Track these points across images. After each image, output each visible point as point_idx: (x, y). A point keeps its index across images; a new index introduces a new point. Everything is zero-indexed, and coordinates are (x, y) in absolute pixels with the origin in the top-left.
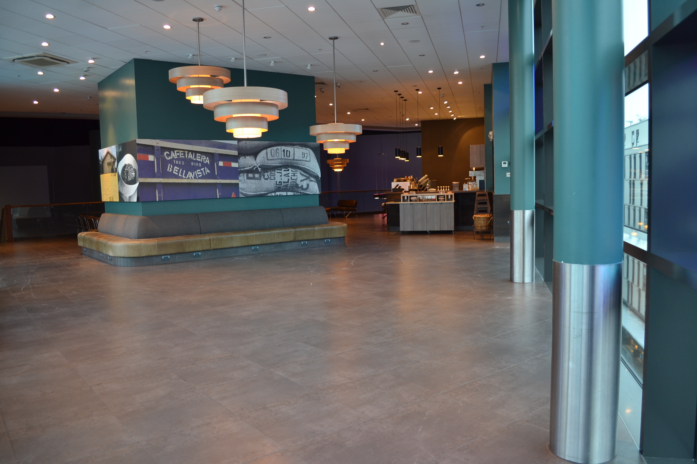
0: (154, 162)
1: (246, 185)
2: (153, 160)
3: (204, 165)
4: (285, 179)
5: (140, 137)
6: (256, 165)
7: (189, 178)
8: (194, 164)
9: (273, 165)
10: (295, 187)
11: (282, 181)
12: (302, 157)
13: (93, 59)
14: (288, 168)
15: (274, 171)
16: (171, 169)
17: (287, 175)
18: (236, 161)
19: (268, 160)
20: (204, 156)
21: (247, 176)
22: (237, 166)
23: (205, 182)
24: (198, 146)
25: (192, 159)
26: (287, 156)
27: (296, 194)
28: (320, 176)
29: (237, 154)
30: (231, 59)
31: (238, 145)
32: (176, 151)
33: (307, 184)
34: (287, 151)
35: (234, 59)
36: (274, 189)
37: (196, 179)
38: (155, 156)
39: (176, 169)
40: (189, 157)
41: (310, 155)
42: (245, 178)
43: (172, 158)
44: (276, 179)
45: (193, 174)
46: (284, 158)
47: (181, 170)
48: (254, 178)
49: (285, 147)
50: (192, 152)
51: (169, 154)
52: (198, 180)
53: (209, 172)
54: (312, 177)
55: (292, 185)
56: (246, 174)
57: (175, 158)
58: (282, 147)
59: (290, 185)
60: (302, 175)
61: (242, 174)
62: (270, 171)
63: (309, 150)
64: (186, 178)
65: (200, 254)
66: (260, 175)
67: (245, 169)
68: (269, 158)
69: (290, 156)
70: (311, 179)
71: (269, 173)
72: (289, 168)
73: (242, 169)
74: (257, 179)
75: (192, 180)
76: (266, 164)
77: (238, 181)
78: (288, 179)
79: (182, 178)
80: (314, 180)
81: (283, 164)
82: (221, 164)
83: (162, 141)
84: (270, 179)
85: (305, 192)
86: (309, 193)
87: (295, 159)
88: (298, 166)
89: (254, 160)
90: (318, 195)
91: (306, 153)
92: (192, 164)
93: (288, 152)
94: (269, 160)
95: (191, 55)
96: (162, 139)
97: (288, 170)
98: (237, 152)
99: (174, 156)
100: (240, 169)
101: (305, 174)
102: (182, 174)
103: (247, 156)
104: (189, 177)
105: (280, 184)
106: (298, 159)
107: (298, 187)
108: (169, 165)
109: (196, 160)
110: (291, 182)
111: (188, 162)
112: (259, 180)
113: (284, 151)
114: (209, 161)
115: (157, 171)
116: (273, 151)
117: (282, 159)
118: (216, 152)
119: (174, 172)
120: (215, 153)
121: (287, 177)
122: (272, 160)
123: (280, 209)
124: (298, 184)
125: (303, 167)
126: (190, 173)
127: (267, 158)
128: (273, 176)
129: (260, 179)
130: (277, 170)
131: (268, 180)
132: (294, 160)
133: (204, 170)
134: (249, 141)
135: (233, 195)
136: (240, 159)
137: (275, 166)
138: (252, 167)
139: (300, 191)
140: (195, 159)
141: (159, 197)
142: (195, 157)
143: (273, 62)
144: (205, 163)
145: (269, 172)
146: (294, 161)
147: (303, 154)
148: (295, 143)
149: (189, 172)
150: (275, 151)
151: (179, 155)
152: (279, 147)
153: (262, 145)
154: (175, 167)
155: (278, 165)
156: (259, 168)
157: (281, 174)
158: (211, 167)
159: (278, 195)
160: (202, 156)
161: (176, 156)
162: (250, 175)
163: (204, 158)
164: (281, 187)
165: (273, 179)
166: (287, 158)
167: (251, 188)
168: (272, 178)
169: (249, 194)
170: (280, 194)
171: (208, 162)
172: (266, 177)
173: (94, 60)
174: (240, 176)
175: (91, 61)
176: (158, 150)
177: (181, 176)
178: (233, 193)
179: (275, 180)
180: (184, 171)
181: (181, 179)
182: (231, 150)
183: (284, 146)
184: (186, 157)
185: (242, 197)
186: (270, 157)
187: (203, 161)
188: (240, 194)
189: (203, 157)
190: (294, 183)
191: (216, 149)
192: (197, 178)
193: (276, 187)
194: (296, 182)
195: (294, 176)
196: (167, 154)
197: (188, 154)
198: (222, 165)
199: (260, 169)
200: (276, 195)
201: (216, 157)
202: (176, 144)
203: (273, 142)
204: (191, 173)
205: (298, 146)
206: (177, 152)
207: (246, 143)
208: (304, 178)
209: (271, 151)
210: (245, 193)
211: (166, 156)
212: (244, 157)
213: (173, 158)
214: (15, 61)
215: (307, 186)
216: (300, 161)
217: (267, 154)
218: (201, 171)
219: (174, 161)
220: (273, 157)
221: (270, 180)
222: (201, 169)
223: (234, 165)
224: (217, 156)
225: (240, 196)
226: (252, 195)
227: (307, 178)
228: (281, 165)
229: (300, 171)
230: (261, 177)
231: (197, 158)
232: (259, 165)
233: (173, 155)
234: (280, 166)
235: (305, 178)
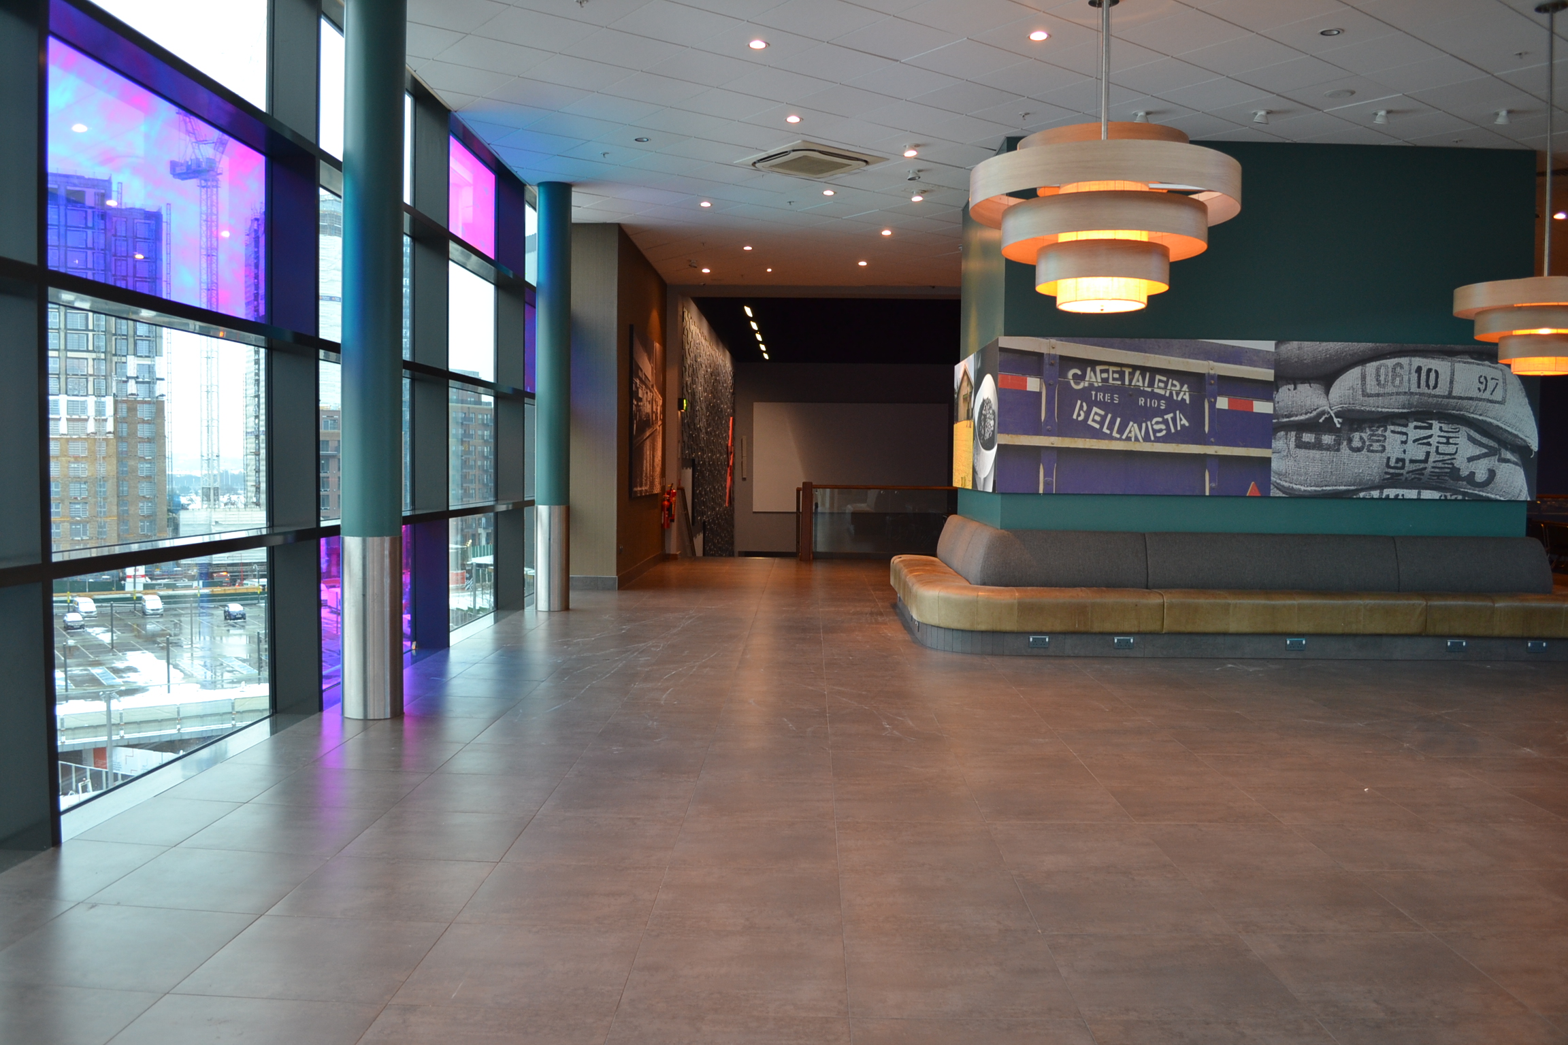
0: (1039, 394)
1: (1291, 463)
2: (1038, 391)
3: (1173, 406)
4: (1418, 452)
5: (1009, 332)
6: (1327, 408)
7: (1128, 439)
8: (1146, 403)
9: (1380, 410)
10: (1447, 476)
11: (1407, 457)
12: (1479, 389)
13: (916, 146)
14: (1430, 422)
15: (1382, 428)
16: (1082, 413)
17: (1425, 441)
18: (1269, 398)
19: (1365, 394)
20: (1175, 382)
21: (1296, 440)
22: (1271, 411)
23: (1172, 451)
24: (1159, 354)
25: (1142, 388)
26: (1428, 386)
27: (1449, 497)
28: (1534, 445)
29: (1272, 379)
30: (1256, 114)
31: (1276, 353)
32: (1098, 368)
33: (1489, 470)
34: (1429, 371)
35: (1263, 113)
36: (1377, 480)
37: (1150, 440)
38: (1042, 380)
39: (1096, 413)
40: (1133, 384)
41: (1505, 383)
42: (1292, 444)
43: (1087, 384)
44: (1386, 451)
45: (1140, 430)
46: (1418, 391)
47: (1109, 416)
48: (1318, 446)
49: (1425, 360)
50: (1144, 370)
51: (1080, 375)
52: (1155, 444)
53: (1187, 424)
54: (1507, 449)
55: (1437, 470)
56: (1293, 433)
57: (1096, 385)
58: (1413, 359)
59: (1432, 470)
60: (1474, 443)
61: (1283, 433)
62: (1370, 427)
63: (1501, 370)
64: (1120, 439)
65: (1132, 641)
66: (1337, 436)
67: (1292, 419)
68: (1368, 391)
69: (1439, 386)
70: (1503, 456)
71: (1366, 432)
72: (1431, 420)
73: (1283, 418)
74: (1328, 448)
75: (1137, 443)
76: (1358, 408)
77: (1270, 451)
78: (1428, 454)
79: (1110, 437)
80: (1515, 460)
81: (1413, 410)
82: (1222, 403)
83: (1066, 341)
84: (1369, 451)
85: (1481, 493)
86: (1493, 496)
87: (1454, 394)
88: (1463, 414)
89: (1324, 395)
90: (1525, 505)
91: (1492, 379)
92: (1142, 402)
93: (1433, 375)
94: (1369, 397)
95: (1141, 114)
96: (1063, 336)
97: (1430, 427)
98: (1273, 371)
99: (1094, 379)
100: (1278, 419)
101: (1484, 440)
102: (1111, 427)
103: (1302, 383)
104: (1129, 435)
105: (1400, 464)
106: (1462, 395)
107: (1459, 478)
108: (1079, 402)
109: (1153, 390)
110: (1434, 462)
111: (1131, 395)
112: (1332, 452)
113: (1419, 370)
114: (1190, 395)
115: (1045, 416)
116: (1382, 371)
117: (1412, 393)
118: (1212, 372)
119: (1090, 422)
120: (1209, 373)
121: (1424, 446)
122: (1378, 395)
123: (1393, 538)
124: (1459, 469)
125: (1481, 418)
126: (1133, 426)
127: (1363, 391)
128: (1378, 441)
129: (1338, 450)
130: (1393, 424)
131: (1363, 452)
132: (1450, 396)
133: (1174, 419)
134: (1309, 343)
135: (1252, 490)
136: (1280, 390)
137: (1388, 412)
138: (1314, 413)
139: (1462, 490)
140: (1149, 390)
141: (1046, 484)
142: (1151, 384)
143: (1383, 113)
144: (1177, 400)
145: (1368, 430)
146: (1451, 400)
147: (1482, 380)
148: (1459, 347)
149: (1131, 423)
150: (1390, 370)
151: (1108, 378)
152: (1404, 361)
153: (1351, 352)
154: (1095, 409)
155: (1396, 410)
156: (1337, 417)
157: (1404, 438)
158: (1193, 413)
159: (1392, 496)
160: (1170, 381)
161: (1099, 380)
162: (1308, 437)
163: (1175, 386)
164: (1402, 474)
165: (1377, 451)
166: (1426, 390)
167: (1306, 474)
168: (1376, 446)
169: (1300, 490)
170: (1398, 495)
171: (1187, 398)
172: (1356, 443)
173: (917, 148)
174: (1275, 439)
175: (910, 154)
176: (1052, 365)
177: (1108, 432)
178: (1253, 483)
179: (1383, 455)
180: (1118, 420)
181: (1107, 441)
182: (1255, 366)
183: (1419, 356)
184: (1127, 382)
185: (1278, 495)
186: (1372, 387)
187: (1171, 394)
188: (1272, 487)
189: (1173, 385)
190: (1446, 466)
191: (1211, 362)
192: (1152, 438)
193: (1386, 473)
194: (1454, 461)
195: (1448, 443)
196: (1075, 375)
197: (1132, 375)
198: (1226, 407)
199: (1340, 420)
200: (1384, 497)
201: (1211, 384)
202: (1101, 348)
203: (1387, 344)
204: (1135, 425)
205: (1467, 357)
206: (1102, 371)
207: (1299, 348)
208: (1478, 451)
209: (1378, 369)
210: (1286, 484)
211: (1073, 379)
212: (1292, 387)
213: (1091, 386)
214: (757, 165)
215: (1490, 475)
216: (1471, 402)
217: (1363, 378)
218: (1166, 422)
219: (1093, 393)
220: (1384, 386)
221: (1369, 454)
222: (1166, 417)
223: (1261, 407)
224: (1213, 382)
225: (1271, 495)
226: (1309, 491)
227: (1491, 452)
228: (1405, 411)
229: (1467, 429)
230: (1339, 445)
231: (1156, 386)
232: (1337, 408)
233: (1090, 378)
234: (1402, 413)
235: (1485, 451)
